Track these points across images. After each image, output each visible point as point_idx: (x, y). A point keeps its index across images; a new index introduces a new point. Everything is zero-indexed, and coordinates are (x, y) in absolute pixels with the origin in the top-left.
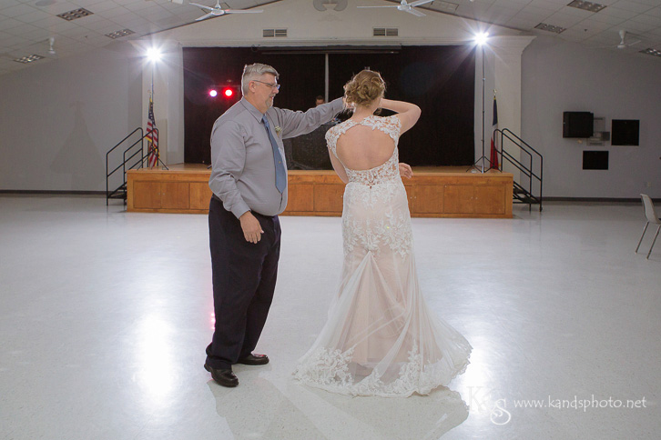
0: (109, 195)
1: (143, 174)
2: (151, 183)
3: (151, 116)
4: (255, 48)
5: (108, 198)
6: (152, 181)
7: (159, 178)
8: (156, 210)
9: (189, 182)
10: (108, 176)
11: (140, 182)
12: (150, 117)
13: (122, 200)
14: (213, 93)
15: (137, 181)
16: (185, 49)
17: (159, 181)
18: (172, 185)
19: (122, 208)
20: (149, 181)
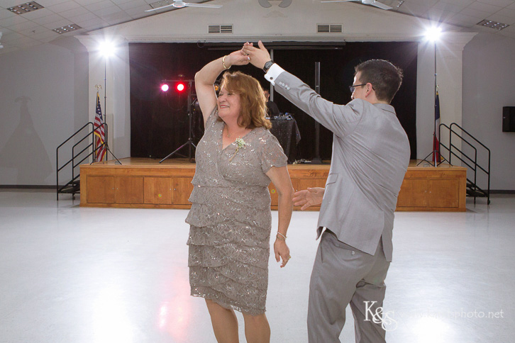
0: (59, 189)
1: (97, 169)
2: (104, 178)
3: (98, 110)
4: (201, 44)
5: (58, 192)
6: (106, 176)
7: (113, 172)
8: (109, 205)
9: (144, 177)
10: (58, 171)
11: (93, 176)
12: (97, 112)
13: (71, 195)
14: (165, 88)
15: (90, 176)
16: (130, 44)
17: (113, 176)
18: (126, 180)
19: (70, 203)
20: (102, 176)
